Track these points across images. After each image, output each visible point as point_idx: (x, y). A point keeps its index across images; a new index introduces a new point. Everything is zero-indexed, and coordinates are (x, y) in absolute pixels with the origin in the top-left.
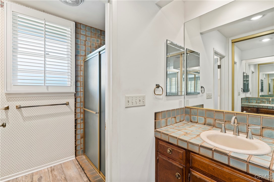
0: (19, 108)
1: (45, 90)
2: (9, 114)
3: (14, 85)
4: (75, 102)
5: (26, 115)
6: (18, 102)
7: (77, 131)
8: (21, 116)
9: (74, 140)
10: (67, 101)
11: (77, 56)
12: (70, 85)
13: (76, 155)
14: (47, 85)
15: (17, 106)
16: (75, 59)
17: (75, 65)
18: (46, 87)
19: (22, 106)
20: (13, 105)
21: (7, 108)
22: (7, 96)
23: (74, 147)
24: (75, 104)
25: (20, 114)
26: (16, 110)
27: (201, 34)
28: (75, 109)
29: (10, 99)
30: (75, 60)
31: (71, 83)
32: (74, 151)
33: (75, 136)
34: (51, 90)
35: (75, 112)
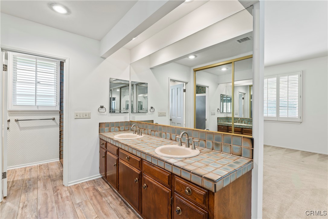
0: (17, 121)
1: (36, 109)
2: (10, 125)
3: (14, 105)
4: (60, 118)
5: (22, 126)
6: (17, 117)
7: (61, 140)
8: (18, 126)
9: (59, 147)
10: (54, 117)
11: (61, 83)
12: (55, 105)
13: (60, 158)
14: (37, 105)
15: (15, 120)
16: (60, 85)
17: (60, 89)
18: (37, 106)
19: (19, 119)
20: (13, 118)
21: (9, 121)
22: (9, 113)
23: (59, 152)
24: (60, 119)
25: (17, 125)
26: (15, 122)
27: (151, 69)
28: (60, 123)
29: (11, 114)
30: (60, 87)
31: (56, 103)
32: (59, 155)
33: (60, 143)
34: (40, 109)
35: (60, 126)
